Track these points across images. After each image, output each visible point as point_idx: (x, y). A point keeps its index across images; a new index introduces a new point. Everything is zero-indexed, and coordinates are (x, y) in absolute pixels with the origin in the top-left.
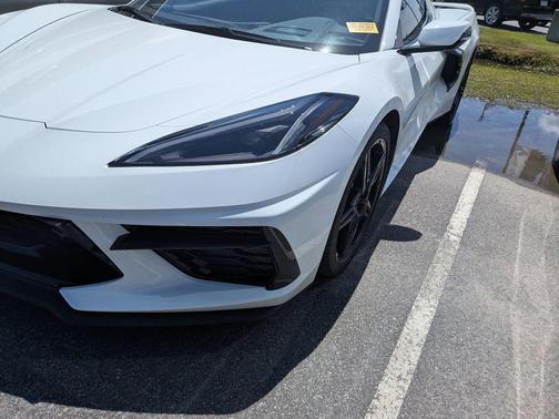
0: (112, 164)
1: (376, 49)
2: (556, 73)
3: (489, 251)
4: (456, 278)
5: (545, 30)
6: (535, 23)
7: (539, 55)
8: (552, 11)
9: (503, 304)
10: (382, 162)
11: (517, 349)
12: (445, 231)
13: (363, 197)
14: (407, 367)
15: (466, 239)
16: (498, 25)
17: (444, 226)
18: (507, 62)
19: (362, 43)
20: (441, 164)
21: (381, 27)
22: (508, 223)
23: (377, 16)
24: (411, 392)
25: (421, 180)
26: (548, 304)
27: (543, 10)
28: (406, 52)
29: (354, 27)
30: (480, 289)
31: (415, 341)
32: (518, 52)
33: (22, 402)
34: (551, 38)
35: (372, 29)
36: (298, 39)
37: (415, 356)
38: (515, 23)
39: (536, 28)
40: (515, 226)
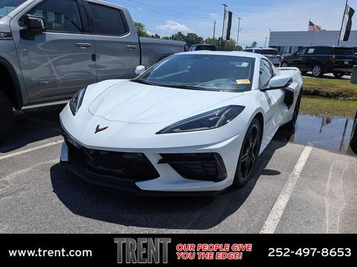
0: (157, 133)
1: (250, 90)
2: (355, 100)
3: (314, 178)
4: (298, 188)
5: (349, 77)
6: (343, 73)
7: (347, 91)
8: (351, 67)
9: (321, 197)
10: (258, 136)
11: (327, 211)
12: (292, 171)
13: (250, 151)
14: (277, 216)
15: (303, 174)
16: (321, 76)
17: (291, 169)
18: (328, 96)
19: (243, 88)
20: (289, 145)
21: (251, 81)
22: (324, 168)
23: (249, 76)
24: (280, 224)
25: (279, 152)
26: (343, 197)
27: (346, 66)
28: (264, 91)
29: (239, 82)
30: (310, 192)
31: (280, 208)
32: (334, 90)
33: (123, 226)
34: (353, 81)
35: (247, 82)
36: (216, 88)
37: (280, 213)
38: (331, 75)
39: (344, 77)
40: (328, 168)
